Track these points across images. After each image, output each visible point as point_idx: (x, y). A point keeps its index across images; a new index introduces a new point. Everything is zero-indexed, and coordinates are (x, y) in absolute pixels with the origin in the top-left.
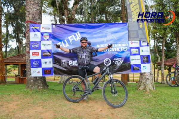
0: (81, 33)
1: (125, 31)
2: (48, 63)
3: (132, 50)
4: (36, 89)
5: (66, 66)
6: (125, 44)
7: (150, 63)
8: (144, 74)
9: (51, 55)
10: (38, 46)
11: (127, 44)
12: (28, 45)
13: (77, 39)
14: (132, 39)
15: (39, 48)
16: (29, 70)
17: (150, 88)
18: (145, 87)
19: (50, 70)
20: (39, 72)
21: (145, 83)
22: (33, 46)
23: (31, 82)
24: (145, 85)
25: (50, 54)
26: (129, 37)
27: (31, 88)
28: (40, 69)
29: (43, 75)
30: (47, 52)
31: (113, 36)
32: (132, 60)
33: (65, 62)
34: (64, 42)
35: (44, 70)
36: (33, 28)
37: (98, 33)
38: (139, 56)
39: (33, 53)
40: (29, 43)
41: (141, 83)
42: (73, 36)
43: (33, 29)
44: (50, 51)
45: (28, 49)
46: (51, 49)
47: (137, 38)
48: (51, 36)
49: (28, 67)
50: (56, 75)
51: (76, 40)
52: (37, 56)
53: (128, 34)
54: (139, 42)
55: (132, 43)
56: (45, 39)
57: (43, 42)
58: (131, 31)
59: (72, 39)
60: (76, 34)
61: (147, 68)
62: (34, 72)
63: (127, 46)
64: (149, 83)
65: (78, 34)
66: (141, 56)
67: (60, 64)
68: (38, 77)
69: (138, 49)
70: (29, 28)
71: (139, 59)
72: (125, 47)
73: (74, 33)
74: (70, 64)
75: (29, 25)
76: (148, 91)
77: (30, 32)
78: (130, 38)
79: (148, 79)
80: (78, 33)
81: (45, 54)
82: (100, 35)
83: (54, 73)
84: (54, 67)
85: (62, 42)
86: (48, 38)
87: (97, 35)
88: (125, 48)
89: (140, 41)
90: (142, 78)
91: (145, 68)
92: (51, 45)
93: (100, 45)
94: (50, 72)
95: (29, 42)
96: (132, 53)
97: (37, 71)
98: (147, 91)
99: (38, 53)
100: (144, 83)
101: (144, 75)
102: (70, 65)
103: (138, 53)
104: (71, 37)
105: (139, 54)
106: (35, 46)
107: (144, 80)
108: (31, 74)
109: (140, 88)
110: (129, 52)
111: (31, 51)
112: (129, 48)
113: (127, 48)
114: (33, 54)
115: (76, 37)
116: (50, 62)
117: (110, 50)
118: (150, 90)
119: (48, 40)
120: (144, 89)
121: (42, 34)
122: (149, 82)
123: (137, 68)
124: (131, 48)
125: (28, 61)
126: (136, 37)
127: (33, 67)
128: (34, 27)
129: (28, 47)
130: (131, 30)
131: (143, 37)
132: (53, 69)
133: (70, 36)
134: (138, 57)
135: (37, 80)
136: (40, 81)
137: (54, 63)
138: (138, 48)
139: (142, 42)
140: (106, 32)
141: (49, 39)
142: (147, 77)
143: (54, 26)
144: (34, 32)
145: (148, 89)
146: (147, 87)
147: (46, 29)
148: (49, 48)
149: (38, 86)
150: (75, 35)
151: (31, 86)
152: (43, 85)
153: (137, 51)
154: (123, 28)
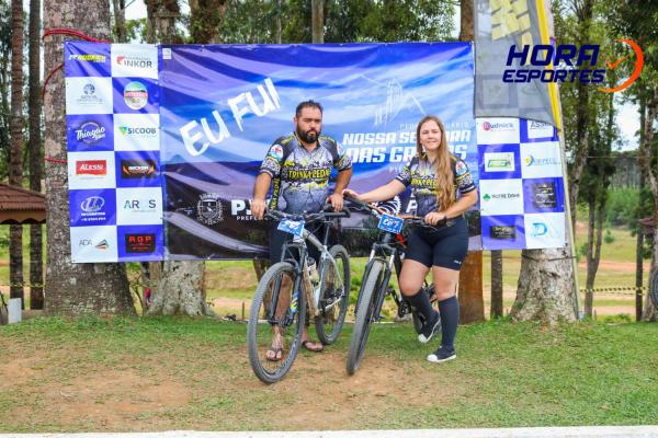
0: (279, 84)
1: (463, 77)
2: (144, 205)
3: (488, 156)
4: (90, 315)
5: (220, 219)
6: (458, 132)
7: (562, 210)
8: (537, 257)
9: (158, 174)
10: (104, 135)
11: (469, 132)
12: (59, 132)
13: (262, 111)
14: (488, 111)
15: (106, 144)
16: (62, 237)
17: (564, 314)
18: (543, 309)
19: (154, 237)
20: (103, 245)
21: (541, 292)
22: (80, 134)
23: (71, 287)
24: (540, 299)
25: (152, 169)
26: (477, 102)
27: (69, 313)
28: (109, 233)
29: (120, 255)
30: (139, 159)
31: (411, 100)
32: (487, 197)
33: (213, 204)
34: (208, 122)
35: (127, 236)
36: (81, 58)
37: (352, 86)
38: (519, 181)
39: (79, 164)
40: (60, 123)
41: (525, 295)
42: (249, 95)
43: (78, 63)
44: (153, 157)
45: (59, 146)
46: (156, 148)
47: (509, 106)
48: (157, 96)
49: (57, 222)
50: (177, 256)
51: (259, 114)
52: (99, 176)
53: (472, 91)
54: (516, 123)
55: (488, 127)
56: (131, 105)
57: (121, 119)
58: (486, 77)
59: (245, 111)
60: (260, 88)
61: (549, 232)
62: (82, 243)
63: (468, 139)
64: (557, 293)
65: (266, 89)
66: (524, 180)
67: (195, 211)
68: (98, 264)
69: (512, 154)
70: (62, 59)
71: (518, 195)
72: (460, 143)
73: (252, 86)
74: (234, 213)
75: (62, 46)
76: (553, 323)
77: (67, 75)
78: (482, 107)
79: (554, 275)
80: (268, 82)
81: (131, 168)
82: (356, 94)
83: (166, 249)
84: (171, 225)
85: (204, 121)
86: (143, 102)
87: (349, 93)
88: (458, 147)
89: (523, 122)
90: (530, 271)
91: (541, 230)
92: (157, 130)
93: (357, 135)
94: (153, 242)
95: (61, 117)
96: (487, 170)
97: (97, 240)
98: (547, 324)
99: (103, 163)
100: (536, 292)
101: (537, 261)
102: (235, 217)
103: (511, 168)
104: (239, 99)
105: (517, 174)
106: (89, 134)
107: (539, 280)
108: (68, 254)
109: (522, 312)
110: (474, 166)
111: (73, 158)
112: (475, 150)
113: (465, 147)
114: (83, 167)
115: (260, 101)
116: (152, 204)
117: (399, 157)
118: (560, 319)
119: (143, 111)
120: (537, 317)
121: (118, 86)
122: (557, 289)
123: (509, 230)
124: (482, 149)
125: (59, 198)
126: (507, 102)
127: (80, 223)
128: (82, 53)
129: (55, 138)
130: (483, 73)
131: (537, 103)
132: (166, 229)
133: (236, 94)
134: (515, 185)
135: (94, 276)
136: (108, 280)
137: (168, 208)
138: (513, 148)
139: (529, 123)
140: (383, 81)
141: (150, 108)
142: (551, 267)
143: (167, 54)
144: (86, 74)
145: (552, 315)
146: (547, 310)
147: (136, 64)
148: (150, 144)
149: (99, 304)
150: (255, 93)
151: (68, 301)
152: (118, 300)
153: (507, 163)
154: (451, 67)
